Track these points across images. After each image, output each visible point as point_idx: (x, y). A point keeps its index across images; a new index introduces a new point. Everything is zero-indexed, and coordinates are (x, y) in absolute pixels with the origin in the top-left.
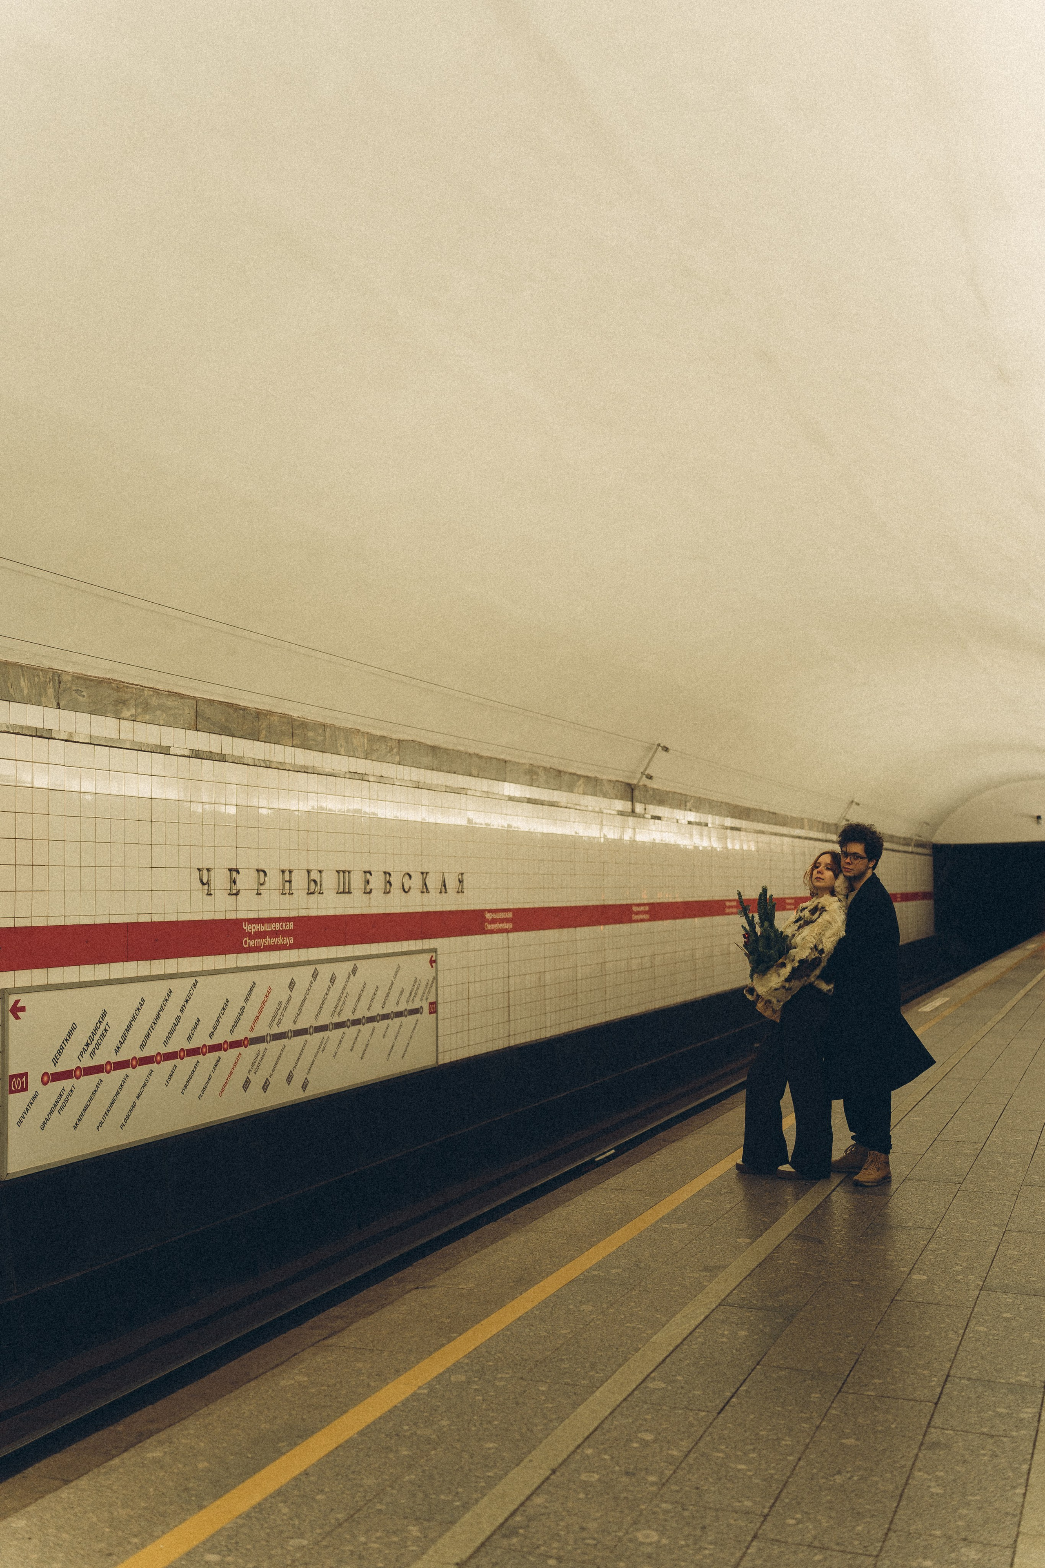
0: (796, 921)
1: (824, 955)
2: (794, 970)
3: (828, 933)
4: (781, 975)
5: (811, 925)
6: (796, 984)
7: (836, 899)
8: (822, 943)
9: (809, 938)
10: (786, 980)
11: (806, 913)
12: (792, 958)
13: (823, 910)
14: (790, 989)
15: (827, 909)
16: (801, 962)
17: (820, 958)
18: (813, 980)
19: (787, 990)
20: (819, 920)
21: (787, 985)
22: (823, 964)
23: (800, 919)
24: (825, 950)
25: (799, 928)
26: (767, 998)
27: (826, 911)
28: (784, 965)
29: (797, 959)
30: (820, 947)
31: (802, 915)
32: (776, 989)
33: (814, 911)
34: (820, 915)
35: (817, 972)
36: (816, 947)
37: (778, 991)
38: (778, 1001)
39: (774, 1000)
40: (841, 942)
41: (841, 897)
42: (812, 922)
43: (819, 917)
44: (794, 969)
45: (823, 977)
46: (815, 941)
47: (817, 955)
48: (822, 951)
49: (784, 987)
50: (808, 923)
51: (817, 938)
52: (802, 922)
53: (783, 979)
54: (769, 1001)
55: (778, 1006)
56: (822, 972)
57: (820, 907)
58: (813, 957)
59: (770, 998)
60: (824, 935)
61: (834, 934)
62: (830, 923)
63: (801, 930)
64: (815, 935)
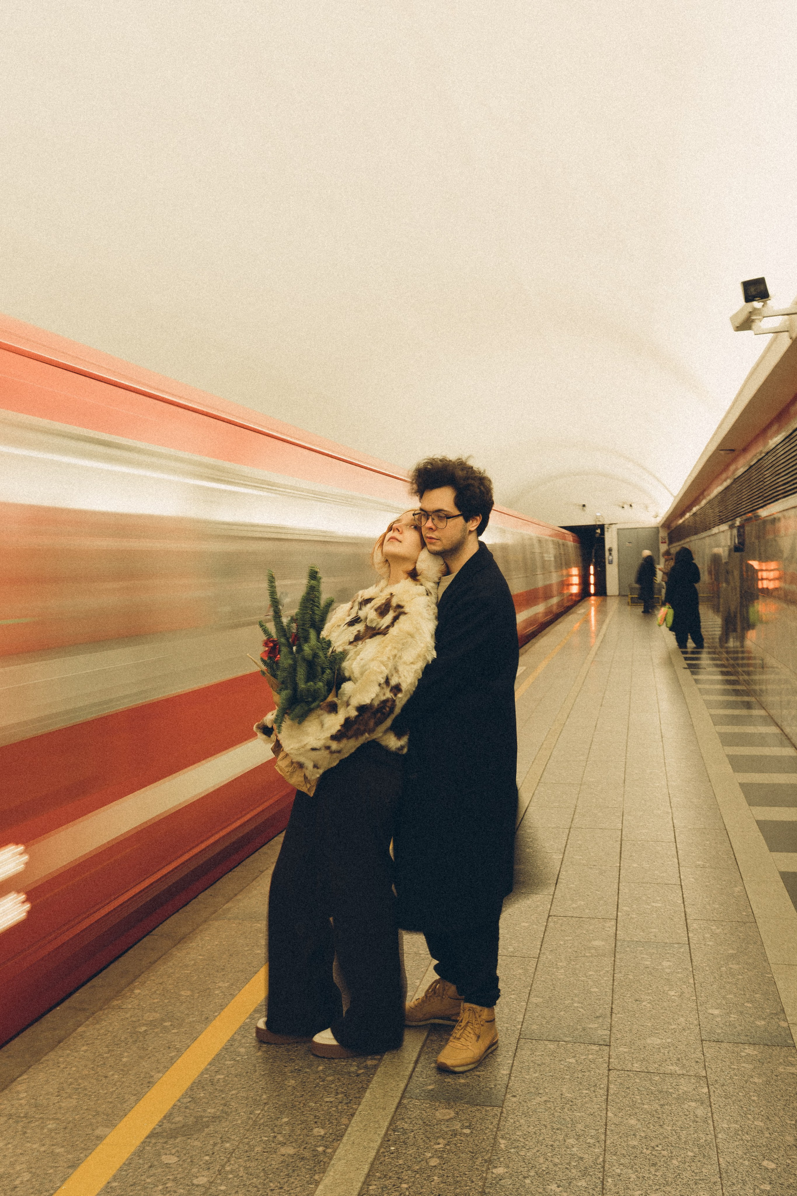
0: (351, 623)
1: (400, 695)
2: (348, 723)
3: (408, 654)
4: (326, 726)
5: (378, 639)
6: (350, 746)
7: (421, 589)
8: (397, 672)
9: (374, 666)
10: (333, 738)
11: (369, 612)
12: (345, 699)
13: (400, 611)
14: (339, 752)
16: (362, 709)
17: (394, 701)
18: (380, 735)
19: (332, 752)
20: (393, 631)
21: (334, 746)
22: (397, 710)
23: (355, 621)
24: (404, 686)
25: (358, 638)
26: (296, 759)
27: (405, 613)
28: (331, 709)
29: (355, 702)
30: (393, 682)
31: (362, 614)
32: (313, 749)
33: (383, 611)
34: (396, 619)
35: (389, 722)
36: (387, 681)
37: (318, 753)
38: (316, 766)
39: (309, 765)
40: (429, 670)
41: (430, 585)
42: (384, 632)
43: (392, 624)
44: (347, 720)
45: (397, 730)
46: (386, 672)
47: (389, 695)
48: (397, 689)
49: (327, 747)
50: (373, 632)
51: (390, 665)
52: (362, 627)
53: (328, 733)
54: (301, 766)
55: (314, 773)
56: (395, 721)
57: (394, 602)
58: (383, 698)
59: (302, 759)
60: (400, 657)
61: (419, 656)
62: (412, 636)
63: (360, 644)
64: (385, 659)
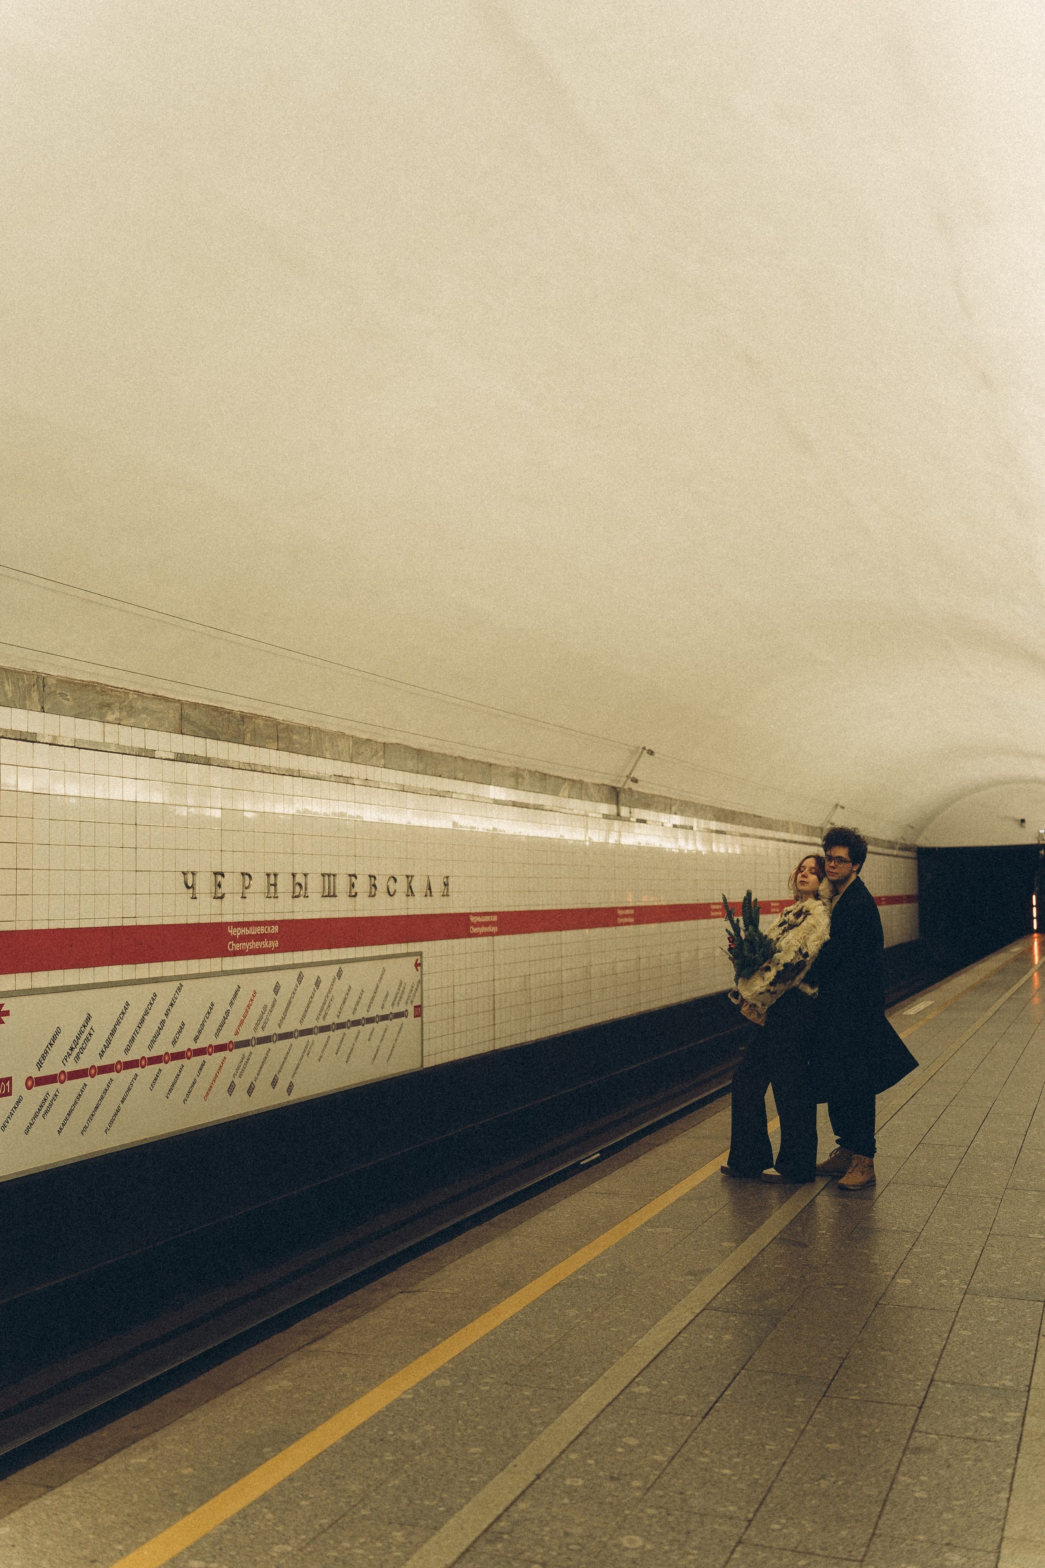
0: (780, 925)
1: (808, 959)
3: (813, 937)
4: (766, 979)
5: (795, 929)
6: (781, 988)
7: (820, 902)
8: (806, 946)
9: (793, 942)
10: (771, 984)
11: (791, 917)
12: (776, 961)
13: (807, 913)
14: (775, 993)
15: (811, 912)
16: (786, 965)
17: (805, 962)
18: (798, 983)
19: (771, 994)
20: (804, 924)
21: (772, 989)
22: (807, 968)
23: (784, 923)
24: (810, 953)
25: (784, 931)
26: (751, 1002)
27: (810, 914)
28: (768, 969)
29: (782, 962)
30: (804, 952)
31: (786, 919)
32: (761, 993)
33: (798, 915)
34: (804, 918)
35: (802, 975)
36: (800, 950)
37: (763, 995)
38: (763, 1005)
39: (759, 1005)
40: (825, 946)
41: (825, 901)
42: (797, 925)
43: (803, 921)
44: (778, 972)
45: (808, 980)
46: (799, 945)
47: (801, 959)
48: (806, 955)
49: (768, 991)
50: (792, 926)
51: (802, 941)
52: (786, 926)
53: (768, 982)
54: (755, 1005)
55: (763, 1010)
56: (807, 976)
57: (804, 910)
58: (798, 961)
59: (754, 1002)
60: (808, 938)
61: (818, 937)
62: (814, 926)
63: (785, 934)
64: (799, 938)
